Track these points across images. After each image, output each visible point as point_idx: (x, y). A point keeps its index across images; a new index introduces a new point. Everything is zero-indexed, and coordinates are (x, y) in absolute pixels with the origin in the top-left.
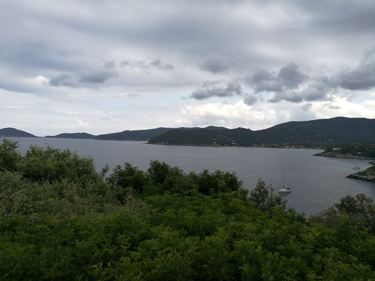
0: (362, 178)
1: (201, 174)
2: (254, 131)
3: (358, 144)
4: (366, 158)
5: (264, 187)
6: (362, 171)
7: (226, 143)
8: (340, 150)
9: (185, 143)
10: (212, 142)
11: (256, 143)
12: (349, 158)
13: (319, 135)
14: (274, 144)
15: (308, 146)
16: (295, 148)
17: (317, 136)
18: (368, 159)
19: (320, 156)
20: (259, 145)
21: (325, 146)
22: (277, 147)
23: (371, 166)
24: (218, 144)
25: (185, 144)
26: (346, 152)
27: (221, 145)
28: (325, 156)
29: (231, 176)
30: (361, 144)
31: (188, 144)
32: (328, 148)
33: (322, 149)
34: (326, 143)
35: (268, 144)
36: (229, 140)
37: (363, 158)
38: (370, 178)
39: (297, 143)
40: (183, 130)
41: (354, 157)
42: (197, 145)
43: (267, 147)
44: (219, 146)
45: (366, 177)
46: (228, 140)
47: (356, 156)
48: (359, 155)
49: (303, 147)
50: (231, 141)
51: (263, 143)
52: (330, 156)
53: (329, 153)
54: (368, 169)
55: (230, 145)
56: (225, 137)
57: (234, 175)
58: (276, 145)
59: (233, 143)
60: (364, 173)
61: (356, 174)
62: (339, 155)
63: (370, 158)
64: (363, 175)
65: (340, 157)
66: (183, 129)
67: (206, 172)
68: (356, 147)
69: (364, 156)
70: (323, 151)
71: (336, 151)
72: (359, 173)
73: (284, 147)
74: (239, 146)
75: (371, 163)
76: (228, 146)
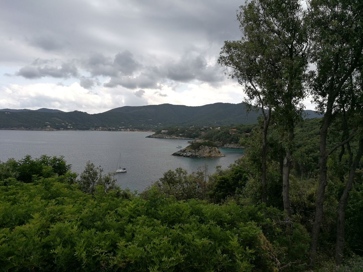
0: (183, 155)
2: (91, 114)
3: (180, 127)
4: (186, 138)
5: (93, 169)
6: (183, 149)
7: (62, 127)
8: (167, 132)
9: (12, 127)
10: (46, 126)
11: (93, 127)
12: (174, 139)
13: (150, 119)
14: (111, 127)
15: (141, 129)
16: (130, 131)
17: (149, 120)
18: (187, 139)
19: (152, 137)
20: (96, 128)
21: (155, 129)
22: (113, 130)
23: (189, 144)
24: (53, 128)
26: (172, 134)
27: (56, 129)
28: (155, 138)
29: (59, 160)
30: (183, 127)
31: (16, 128)
32: (158, 130)
33: (153, 131)
34: (156, 126)
35: (105, 127)
36: (65, 123)
37: (184, 138)
38: (188, 155)
39: (132, 126)
40: (8, 112)
41: (177, 137)
42: (28, 129)
43: (104, 131)
44: (54, 129)
45: (185, 154)
47: (179, 137)
48: (181, 136)
49: (137, 130)
50: (67, 124)
51: (100, 126)
52: (159, 138)
53: (159, 135)
54: (187, 147)
55: (66, 128)
56: (61, 120)
57: (61, 159)
58: (113, 128)
59: (69, 127)
60: (184, 151)
61: (178, 152)
62: (166, 136)
63: (189, 138)
64: (183, 153)
65: (167, 138)
67: (28, 158)
68: (179, 129)
69: (184, 137)
70: (154, 133)
71: (164, 133)
72: (181, 151)
73: (120, 130)
74: (76, 130)
75: (189, 142)
76: (63, 130)
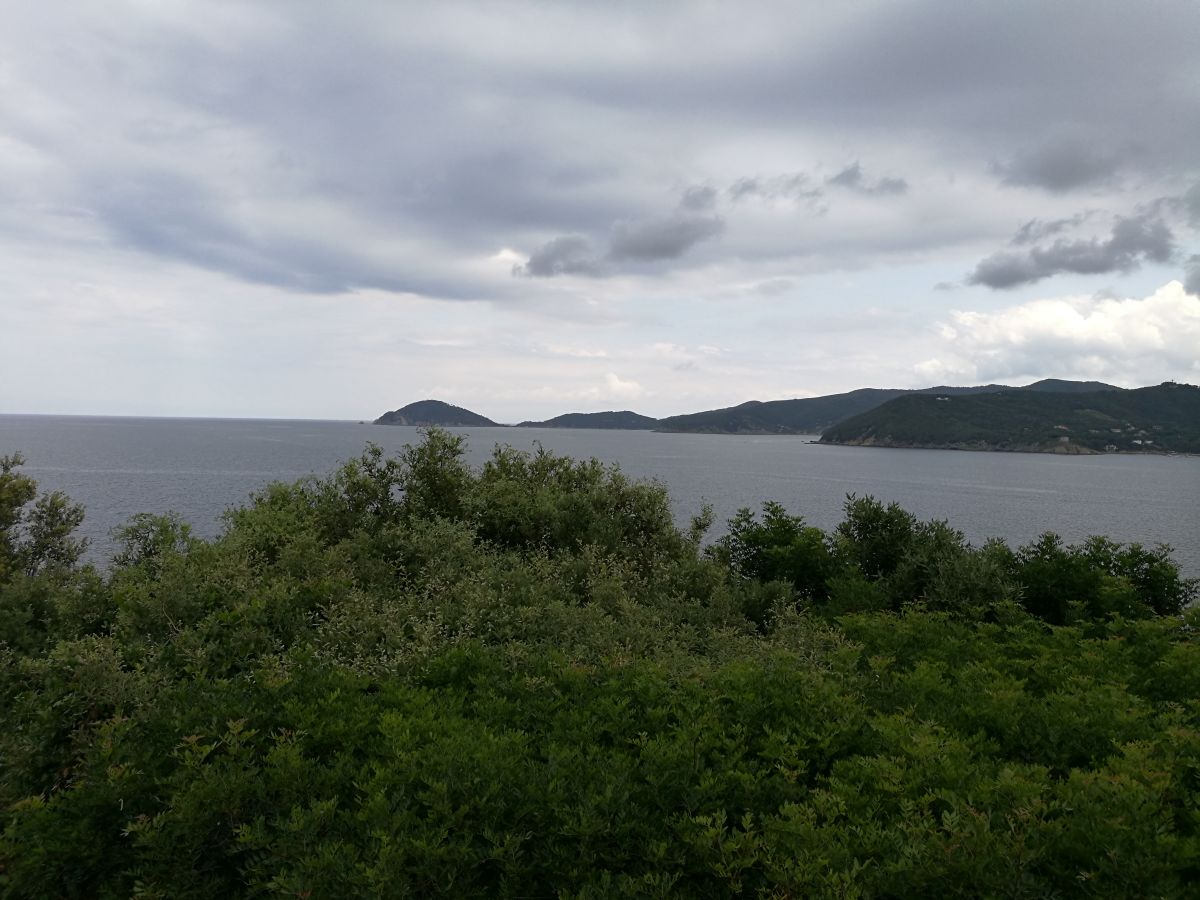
1: (1032, 549)
7: (1112, 442)
9: (952, 443)
10: (1055, 437)
24: (1079, 443)
25: (954, 446)
27: (1091, 447)
29: (1151, 559)
31: (964, 445)
36: (1124, 428)
40: (943, 396)
42: (997, 447)
44: (1084, 450)
46: (1118, 431)
50: (1133, 432)
55: (1126, 446)
56: (1108, 417)
57: (1162, 558)
59: (1140, 442)
66: (943, 393)
67: (1050, 541)
74: (1165, 451)
76: (1117, 451)
